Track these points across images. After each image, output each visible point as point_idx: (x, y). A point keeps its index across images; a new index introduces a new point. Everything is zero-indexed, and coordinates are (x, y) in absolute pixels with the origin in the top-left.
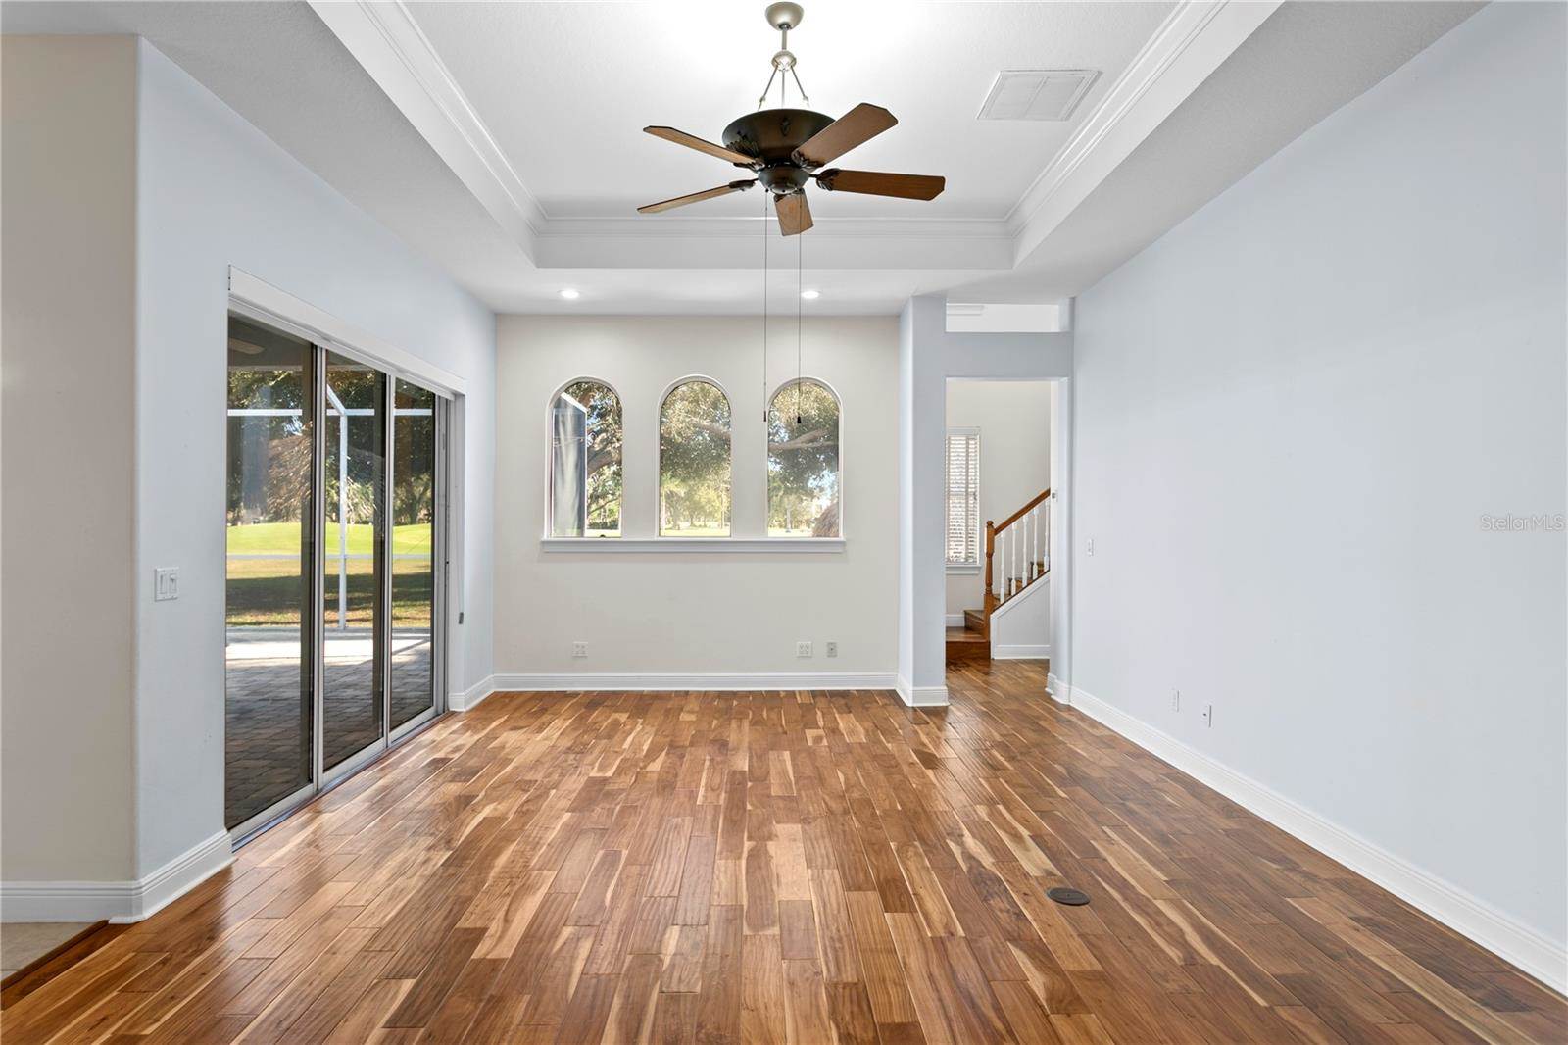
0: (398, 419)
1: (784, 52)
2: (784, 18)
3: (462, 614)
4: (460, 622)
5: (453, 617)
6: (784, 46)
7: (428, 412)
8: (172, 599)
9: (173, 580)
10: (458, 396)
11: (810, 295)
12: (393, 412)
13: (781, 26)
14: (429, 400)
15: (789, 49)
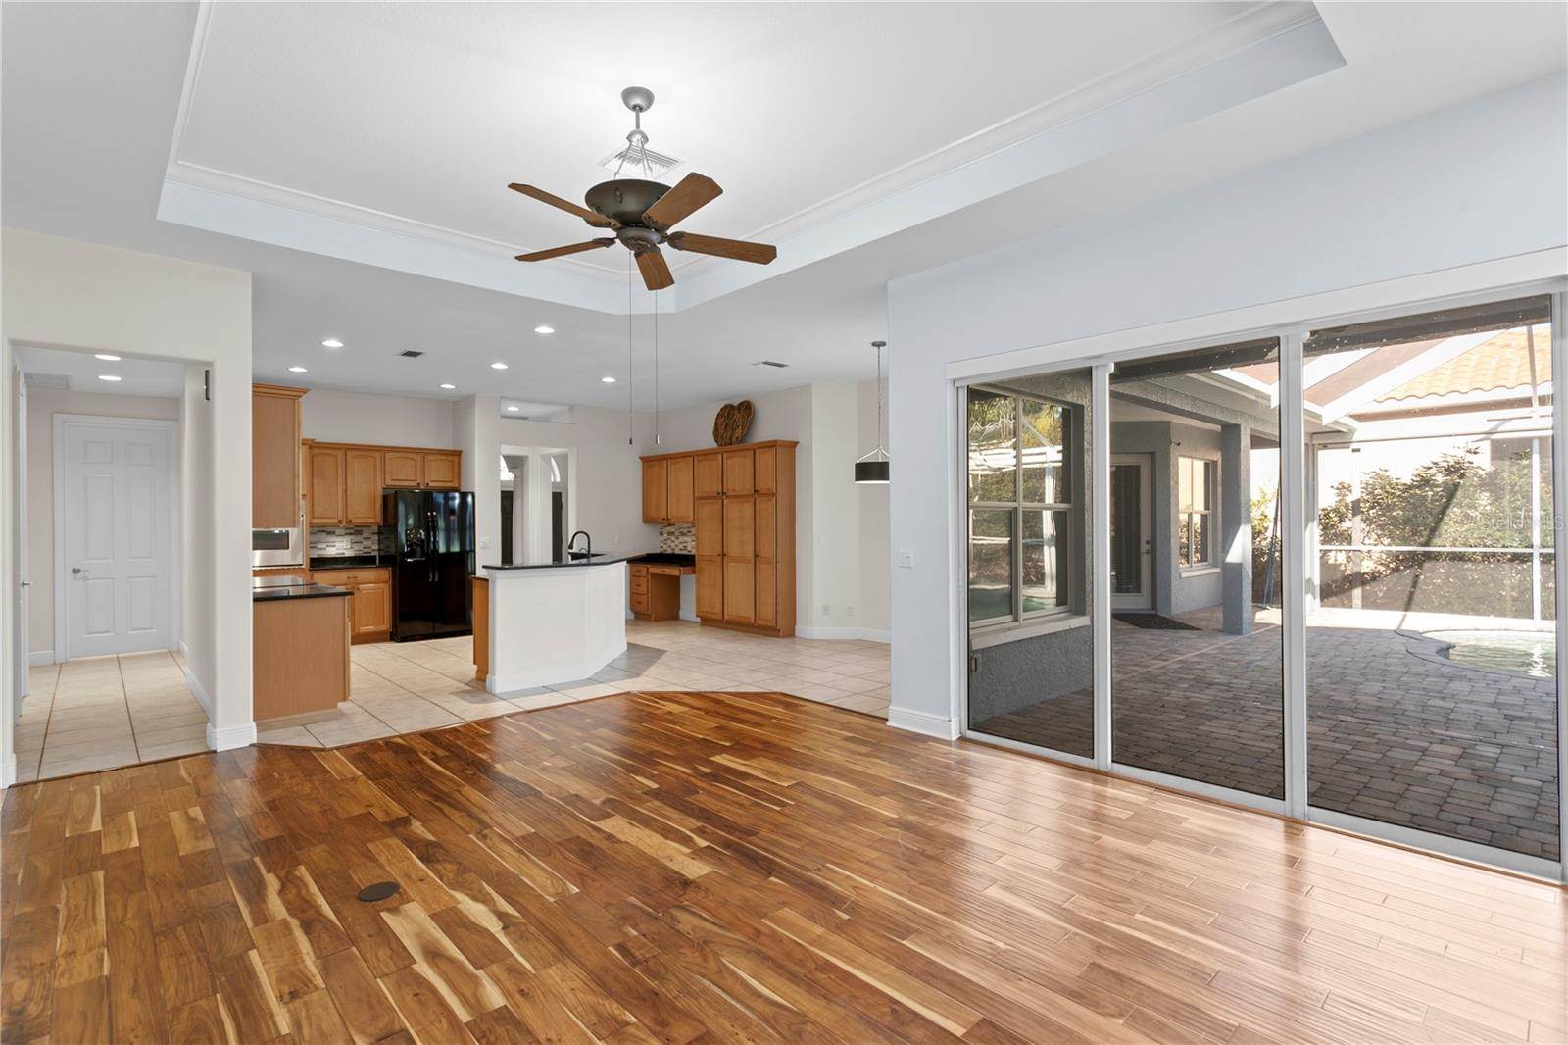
1: (638, 130)
2: (638, 101)
6: (638, 126)
13: (634, 108)
15: (642, 128)
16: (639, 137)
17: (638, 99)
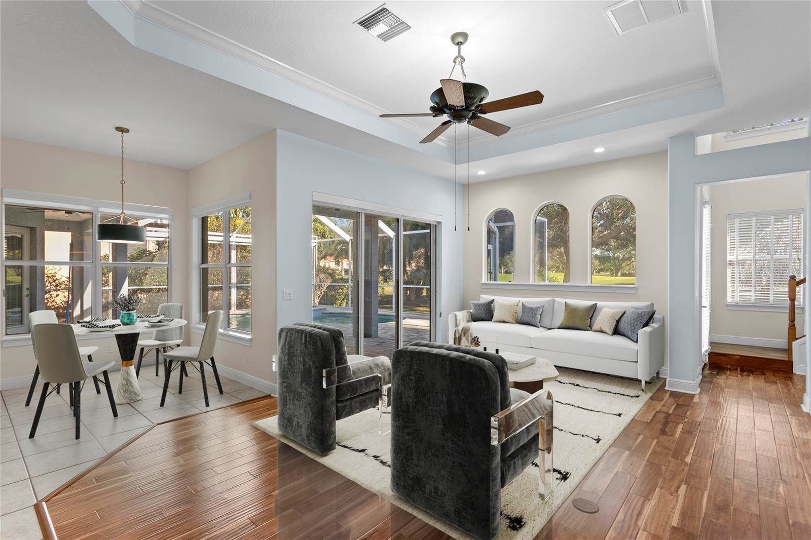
0: (405, 235)
1: (459, 55)
2: (460, 39)
3: (441, 313)
4: (440, 316)
5: (438, 315)
7: (429, 231)
8: (289, 300)
9: (290, 294)
10: (439, 223)
11: (599, 150)
12: (403, 233)
13: (458, 44)
14: (427, 226)
15: (461, 54)
16: (459, 59)
17: (459, 39)
